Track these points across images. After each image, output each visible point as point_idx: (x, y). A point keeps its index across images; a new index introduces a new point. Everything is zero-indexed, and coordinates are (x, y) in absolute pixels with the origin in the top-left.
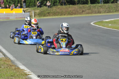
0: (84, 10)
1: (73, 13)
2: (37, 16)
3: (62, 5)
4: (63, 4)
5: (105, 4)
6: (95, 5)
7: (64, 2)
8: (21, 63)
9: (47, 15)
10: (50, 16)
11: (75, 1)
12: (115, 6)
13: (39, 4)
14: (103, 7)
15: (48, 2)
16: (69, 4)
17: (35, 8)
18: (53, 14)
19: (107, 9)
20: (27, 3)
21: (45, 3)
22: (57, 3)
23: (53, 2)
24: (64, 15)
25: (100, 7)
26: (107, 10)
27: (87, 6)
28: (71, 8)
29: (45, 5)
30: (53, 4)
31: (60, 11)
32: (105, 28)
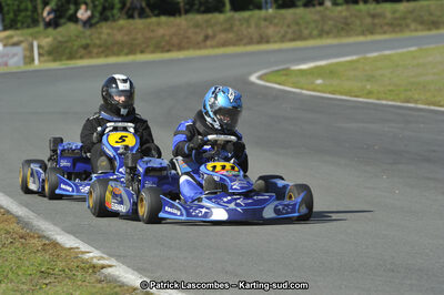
0: (210, 32)
1: (173, 46)
2: (45, 58)
3: (131, 17)
4: (136, 15)
5: (283, 11)
6: (246, 14)
7: (138, 6)
8: (55, 225)
9: (79, 55)
10: (92, 57)
11: (178, 3)
12: (317, 17)
13: (52, 16)
14: (276, 21)
15: (83, 7)
16: (156, 12)
17: (36, 29)
18: (101, 50)
19: (289, 26)
20: (8, 12)
21: (71, 12)
22: (115, 11)
23: (100, 8)
24: (142, 52)
25: (265, 20)
26: (290, 31)
28: (164, 25)
29: (74, 19)
30: (101, 13)
31: (126, 38)
32: (304, 92)
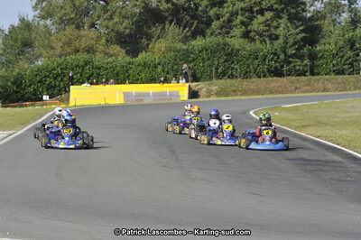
0: (298, 86)
1: (279, 92)
3: (259, 77)
4: (262, 76)
5: (338, 76)
6: (318, 77)
11: (284, 71)
12: (354, 80)
14: (333, 81)
16: (272, 75)
17: (211, 82)
22: (251, 74)
25: (327, 80)
26: (340, 86)
27: (305, 78)
31: (255, 87)
